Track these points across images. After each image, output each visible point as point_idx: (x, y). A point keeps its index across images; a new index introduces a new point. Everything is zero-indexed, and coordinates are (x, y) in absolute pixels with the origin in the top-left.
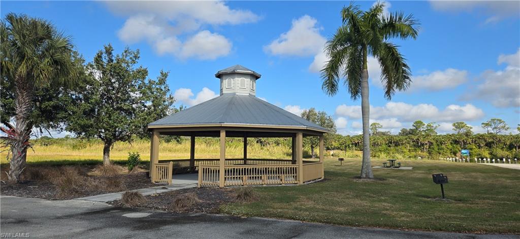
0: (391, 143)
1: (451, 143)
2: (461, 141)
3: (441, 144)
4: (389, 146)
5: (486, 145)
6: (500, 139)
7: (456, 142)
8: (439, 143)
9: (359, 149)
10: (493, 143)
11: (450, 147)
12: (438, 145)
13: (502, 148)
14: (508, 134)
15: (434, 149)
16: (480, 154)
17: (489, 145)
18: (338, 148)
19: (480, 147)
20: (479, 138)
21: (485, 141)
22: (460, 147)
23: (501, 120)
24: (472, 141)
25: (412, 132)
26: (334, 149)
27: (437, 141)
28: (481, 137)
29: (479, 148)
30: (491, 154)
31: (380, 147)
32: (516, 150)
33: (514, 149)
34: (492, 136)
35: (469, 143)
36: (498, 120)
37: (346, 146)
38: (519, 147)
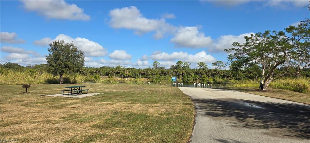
0: (162, 73)
1: (194, 74)
2: (199, 73)
3: (189, 74)
4: (161, 76)
5: (212, 75)
6: (219, 72)
7: (197, 73)
8: (188, 74)
9: (143, 77)
10: (215, 74)
11: (194, 76)
12: (187, 75)
13: (219, 77)
14: (224, 70)
15: (185, 77)
16: (208, 81)
17: (213, 75)
18: (131, 77)
19: (208, 76)
20: (209, 72)
21: (212, 73)
22: (199, 76)
23: (221, 62)
24: (205, 73)
25: (176, 67)
26: (128, 77)
27: (187, 73)
28: (210, 71)
29: (208, 77)
30: (214, 80)
31: (156, 76)
33: (225, 78)
34: (216, 70)
35: (204, 74)
37: (135, 75)
38: (228, 77)
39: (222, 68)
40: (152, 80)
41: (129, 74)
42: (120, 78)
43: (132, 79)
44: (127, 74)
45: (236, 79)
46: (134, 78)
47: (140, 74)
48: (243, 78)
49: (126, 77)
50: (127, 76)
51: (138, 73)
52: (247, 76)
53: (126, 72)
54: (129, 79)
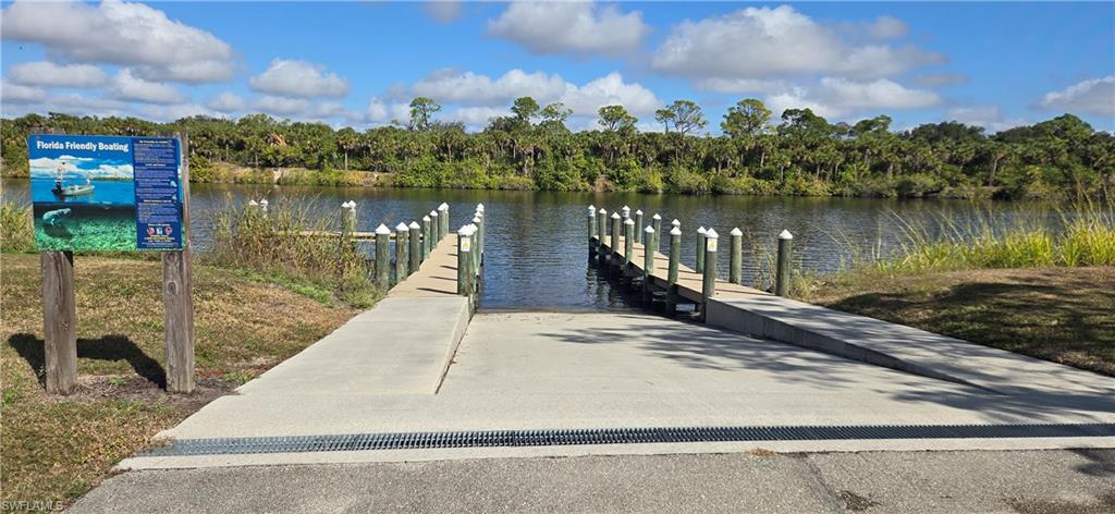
0: (445, 150)
1: (586, 154)
2: (607, 147)
3: (564, 154)
4: (441, 159)
5: (659, 159)
6: (687, 147)
7: (597, 150)
8: (558, 153)
9: (360, 166)
10: (673, 152)
11: (583, 162)
12: (556, 157)
13: (690, 168)
14: (703, 137)
15: (546, 168)
16: (643, 182)
17: (664, 159)
18: (301, 163)
19: (645, 163)
20: (646, 143)
21: (658, 149)
22: (605, 163)
23: (691, 104)
24: (631, 147)
25: (509, 126)
26: (285, 164)
27: (555, 148)
28: (651, 138)
29: (644, 167)
30: (666, 180)
31: (417, 161)
32: (717, 170)
33: (714, 170)
34: (674, 138)
35: (624, 153)
36: (688, 103)
37: (321, 158)
38: (724, 165)
39: (695, 132)
40: (399, 179)
41: (291, 152)
42: (249, 170)
43: (307, 174)
44: (277, 152)
45: (757, 176)
46: (315, 172)
47: (341, 150)
48: (785, 169)
49: (275, 166)
50: (280, 158)
51: (332, 146)
52: (798, 163)
53: (275, 141)
54: (289, 172)
